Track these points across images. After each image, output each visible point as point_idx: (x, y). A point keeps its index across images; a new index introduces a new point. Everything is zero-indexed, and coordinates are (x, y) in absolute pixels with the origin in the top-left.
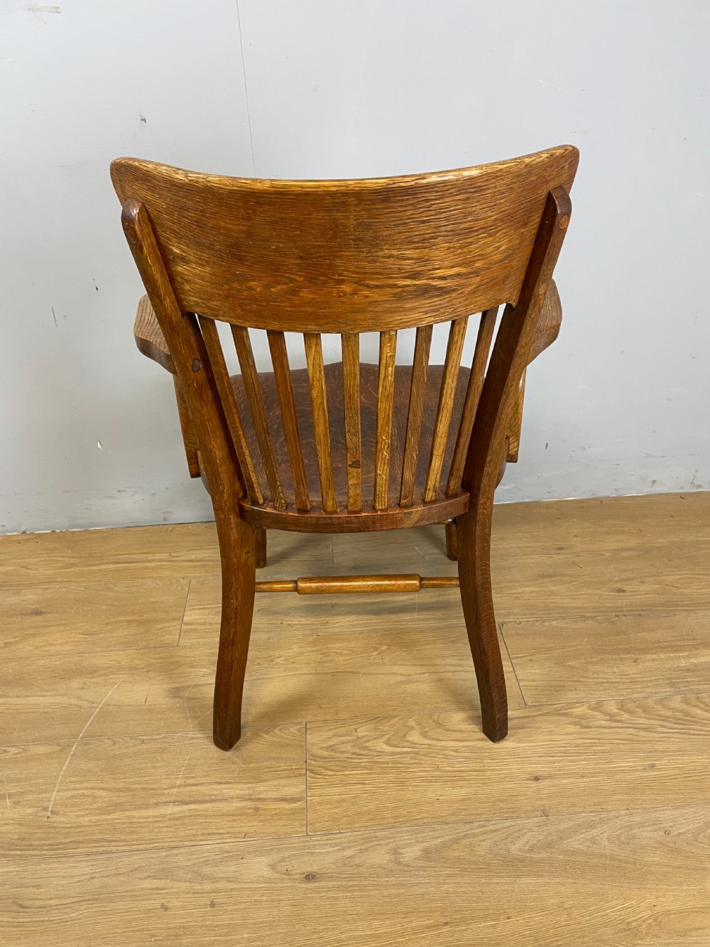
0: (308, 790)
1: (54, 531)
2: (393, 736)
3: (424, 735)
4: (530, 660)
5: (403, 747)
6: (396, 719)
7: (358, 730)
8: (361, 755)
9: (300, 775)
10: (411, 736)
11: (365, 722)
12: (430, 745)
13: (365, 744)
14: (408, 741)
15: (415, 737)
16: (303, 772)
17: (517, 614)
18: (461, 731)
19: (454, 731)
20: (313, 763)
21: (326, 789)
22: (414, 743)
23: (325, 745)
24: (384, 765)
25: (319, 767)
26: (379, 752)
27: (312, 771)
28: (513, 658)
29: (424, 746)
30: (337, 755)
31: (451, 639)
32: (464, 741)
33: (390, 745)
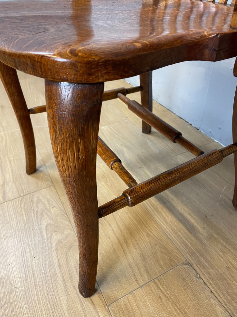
0: (10, 201)
1: (130, 83)
2: (54, 225)
3: (59, 242)
4: (160, 297)
5: (47, 234)
6: (67, 223)
7: (54, 208)
8: (37, 214)
9: (20, 195)
10: (56, 235)
11: (61, 209)
12: (51, 248)
13: (45, 215)
14: (52, 234)
15: (56, 237)
16: (22, 195)
17: (209, 274)
18: (67, 263)
19: (67, 259)
20: (28, 197)
21: (12, 208)
22: (51, 238)
23: (40, 198)
24: (31, 228)
25: (26, 200)
26: (41, 223)
27: (22, 199)
28: (155, 282)
29: (50, 245)
30: (35, 205)
31: (150, 233)
32: (60, 267)
33: (47, 227)
